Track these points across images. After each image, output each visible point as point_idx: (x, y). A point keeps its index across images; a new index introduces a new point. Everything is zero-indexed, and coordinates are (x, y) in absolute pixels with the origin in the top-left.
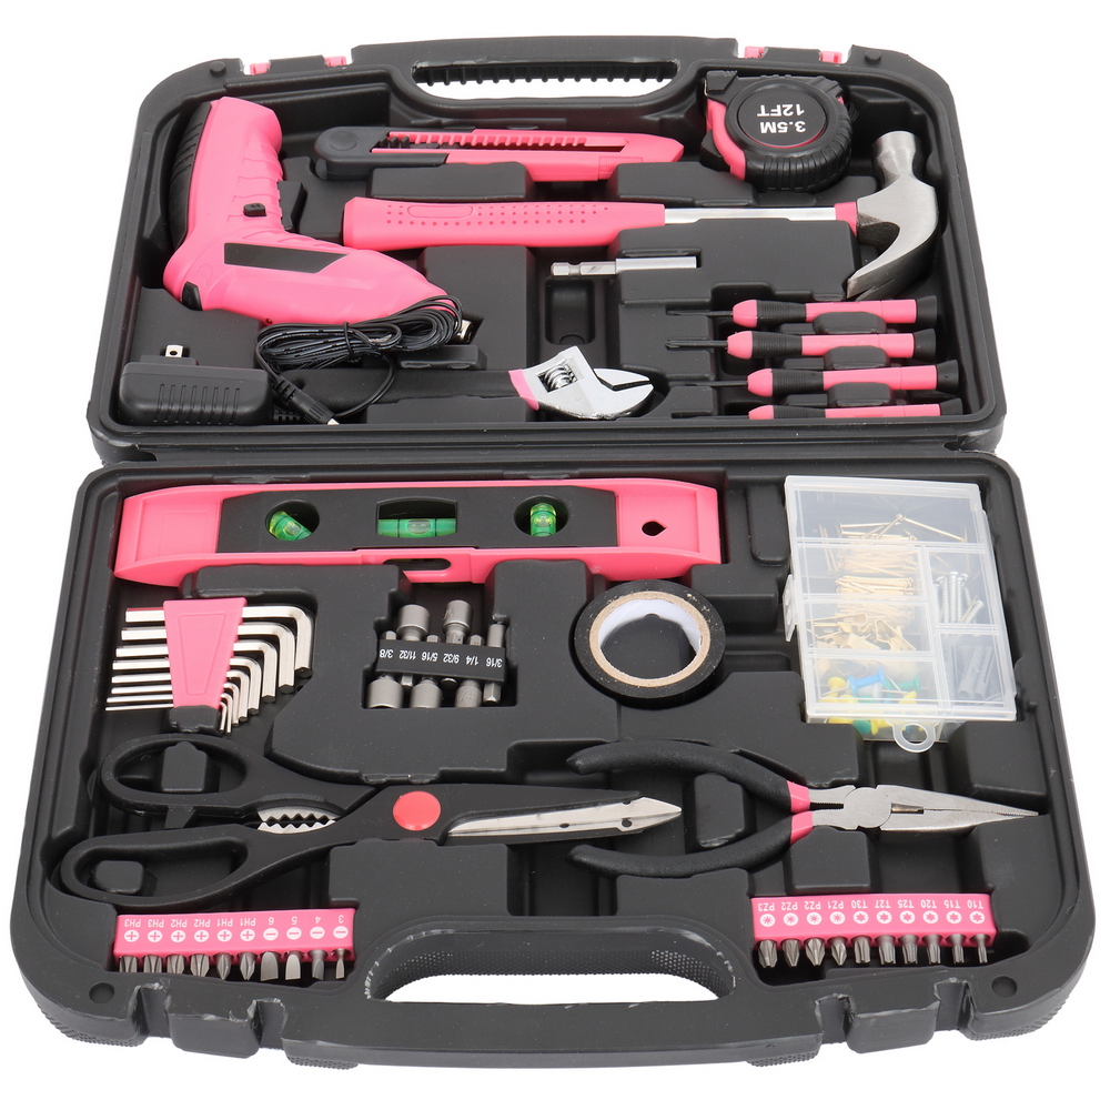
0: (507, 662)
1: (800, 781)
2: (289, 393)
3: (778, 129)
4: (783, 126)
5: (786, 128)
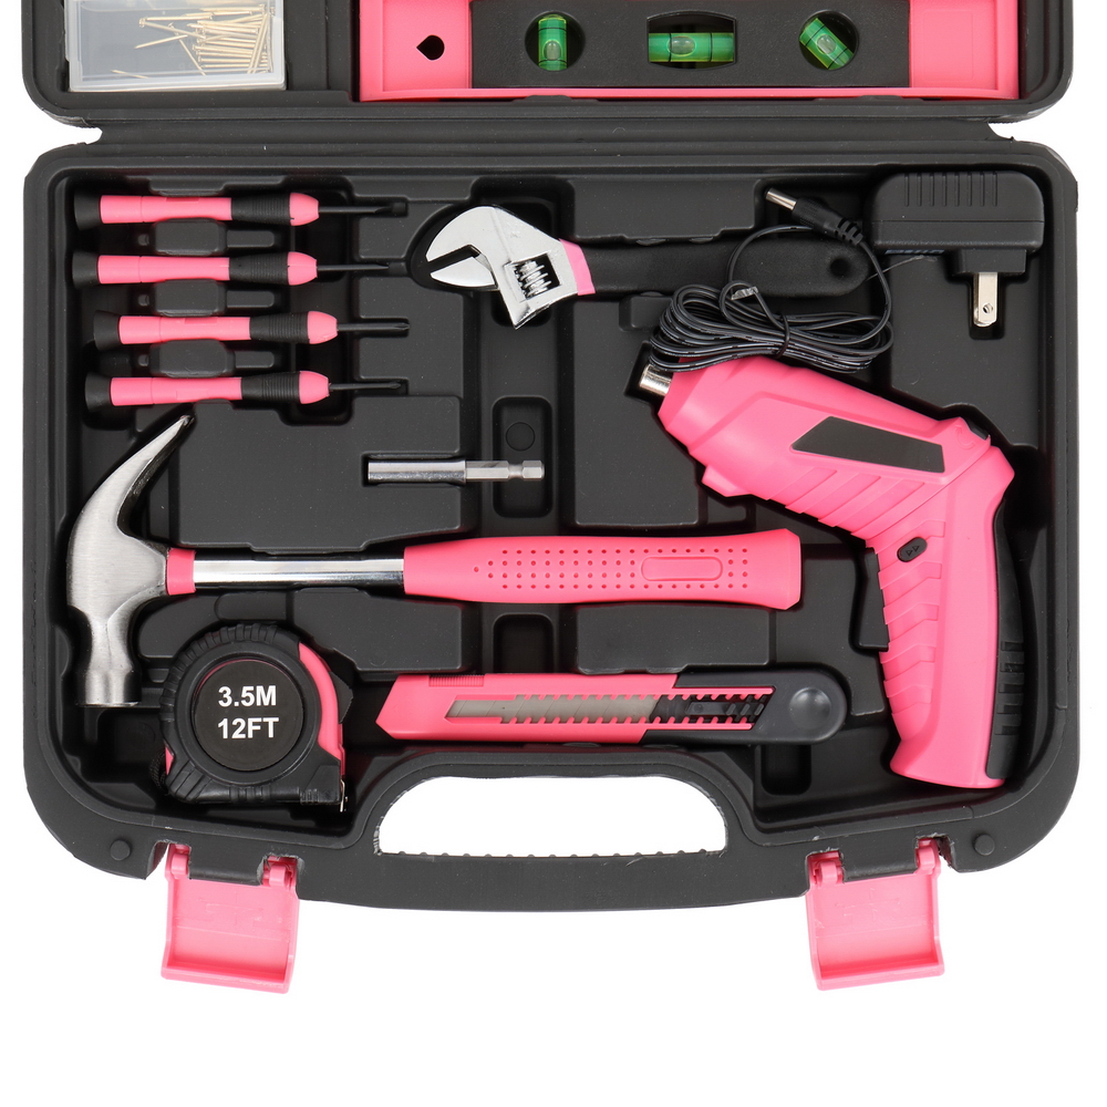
3: (254, 692)
4: (248, 699)
5: (244, 695)
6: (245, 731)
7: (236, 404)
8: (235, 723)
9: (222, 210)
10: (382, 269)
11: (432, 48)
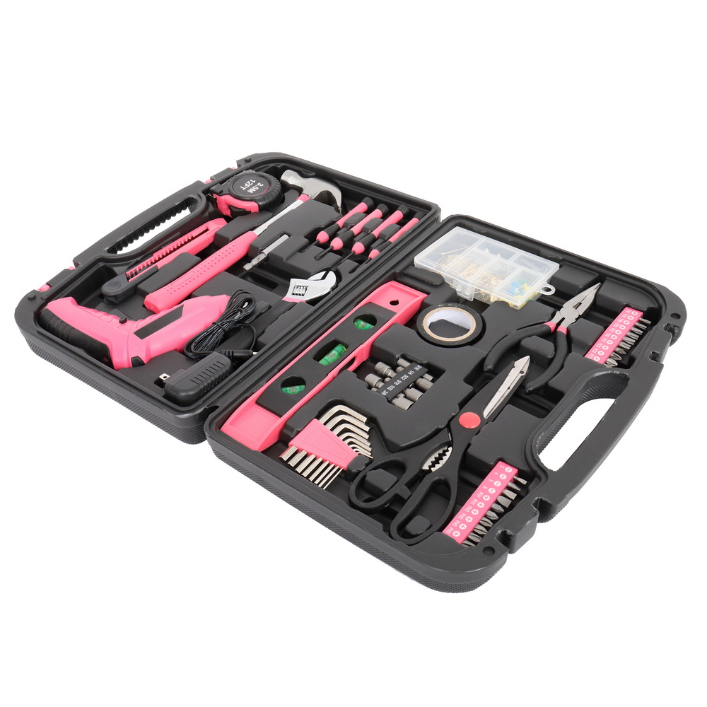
0: (422, 365)
1: (545, 322)
2: (231, 354)
3: (255, 189)
6: (248, 184)
7: (334, 222)
8: (252, 183)
9: (393, 240)
10: (339, 262)
11: (394, 303)
